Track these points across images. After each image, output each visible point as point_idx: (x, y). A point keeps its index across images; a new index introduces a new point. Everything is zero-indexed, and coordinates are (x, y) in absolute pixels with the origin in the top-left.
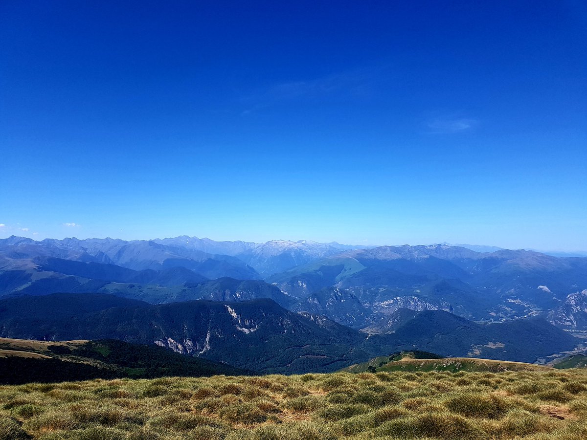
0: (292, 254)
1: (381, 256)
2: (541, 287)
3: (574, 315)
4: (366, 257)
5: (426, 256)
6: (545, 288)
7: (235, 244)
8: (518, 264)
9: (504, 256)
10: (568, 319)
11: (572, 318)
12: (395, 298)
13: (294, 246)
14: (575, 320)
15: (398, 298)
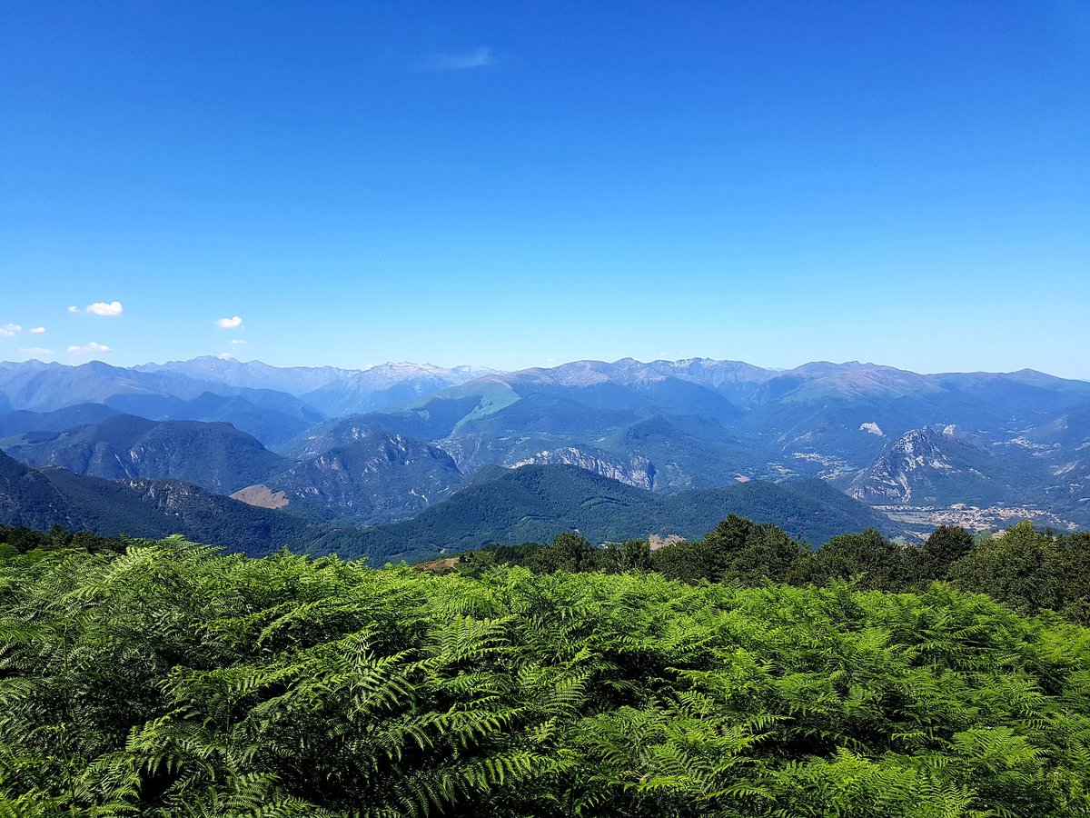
0: (417, 387)
1: (570, 380)
2: (866, 425)
3: (909, 475)
4: (537, 381)
5: (661, 378)
6: (873, 428)
7: (316, 373)
8: (833, 384)
9: (815, 374)
10: (893, 484)
11: (903, 479)
12: (539, 455)
13: (427, 373)
14: (910, 484)
15: (545, 453)
